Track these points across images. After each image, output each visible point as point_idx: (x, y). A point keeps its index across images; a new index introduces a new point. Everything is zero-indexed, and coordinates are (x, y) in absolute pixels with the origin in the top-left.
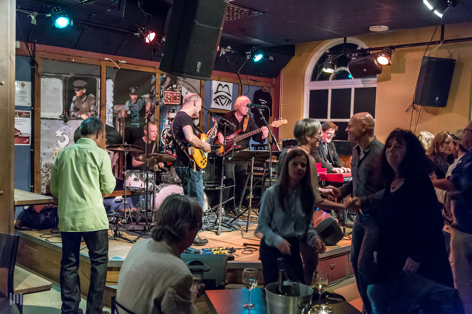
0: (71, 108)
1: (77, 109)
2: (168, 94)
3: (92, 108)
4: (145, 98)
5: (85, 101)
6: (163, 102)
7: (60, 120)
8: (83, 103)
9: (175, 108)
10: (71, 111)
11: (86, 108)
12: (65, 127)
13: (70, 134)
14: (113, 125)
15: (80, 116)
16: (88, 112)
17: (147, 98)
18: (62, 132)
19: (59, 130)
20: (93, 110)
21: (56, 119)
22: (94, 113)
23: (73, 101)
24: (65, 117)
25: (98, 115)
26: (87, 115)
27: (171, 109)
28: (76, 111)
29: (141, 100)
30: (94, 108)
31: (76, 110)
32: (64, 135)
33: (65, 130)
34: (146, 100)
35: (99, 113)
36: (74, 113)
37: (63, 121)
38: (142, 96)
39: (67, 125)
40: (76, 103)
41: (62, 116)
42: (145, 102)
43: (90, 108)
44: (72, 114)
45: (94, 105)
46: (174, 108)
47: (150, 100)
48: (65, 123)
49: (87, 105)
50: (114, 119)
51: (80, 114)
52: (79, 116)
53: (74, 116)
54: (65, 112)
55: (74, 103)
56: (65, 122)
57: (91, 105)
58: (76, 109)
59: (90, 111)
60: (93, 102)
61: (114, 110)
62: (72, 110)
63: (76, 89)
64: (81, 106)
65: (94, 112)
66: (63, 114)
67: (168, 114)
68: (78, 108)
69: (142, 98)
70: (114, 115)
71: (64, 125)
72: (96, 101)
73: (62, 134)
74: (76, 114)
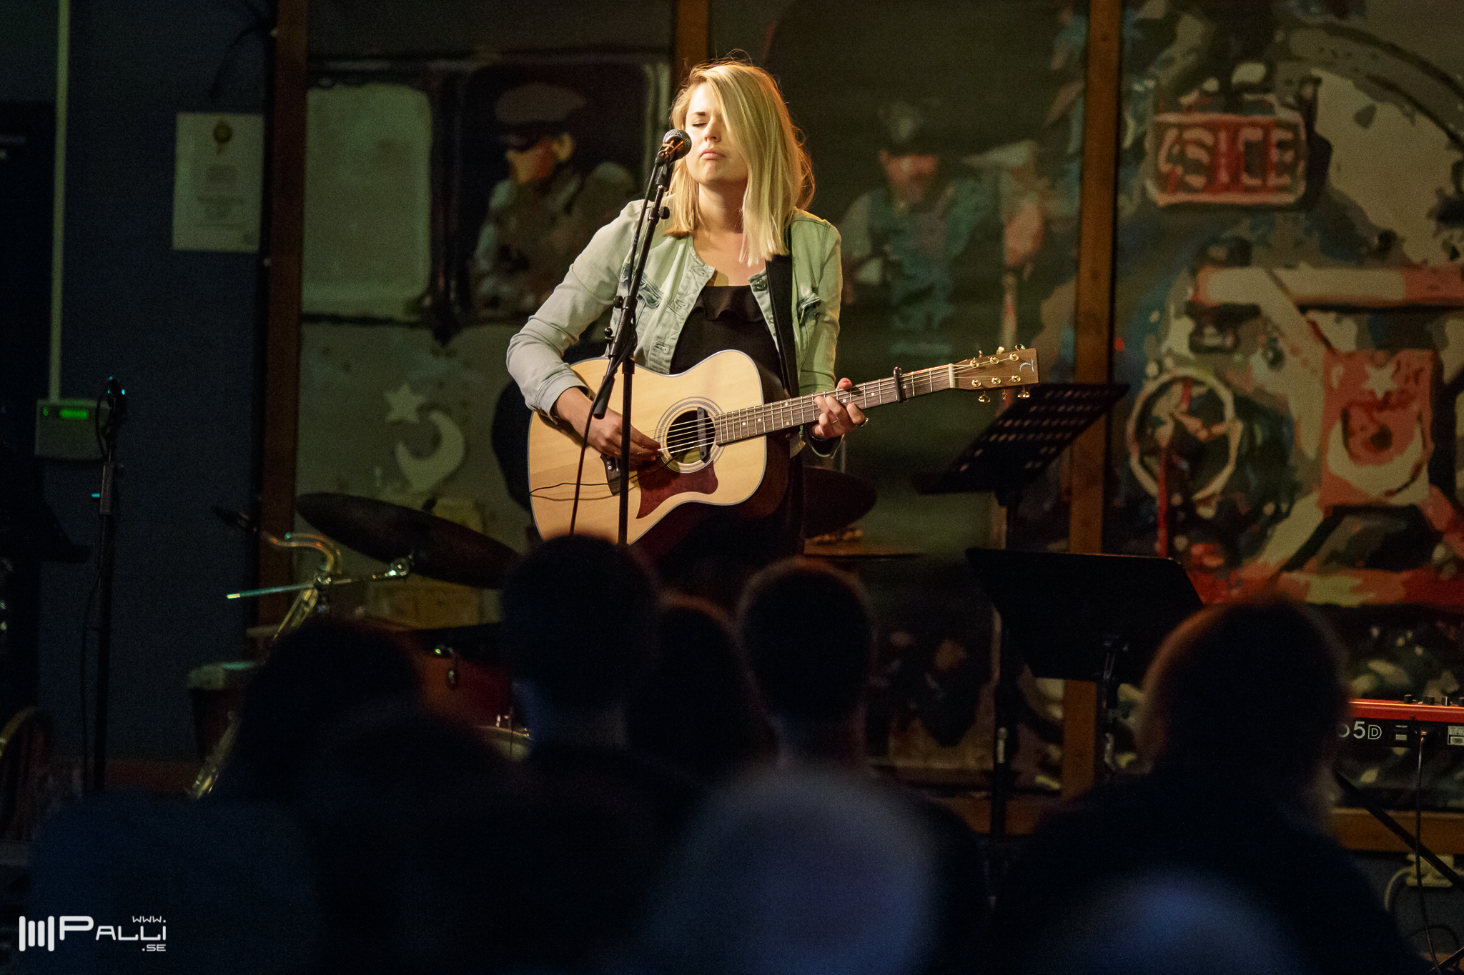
0: (479, 253)
1: (515, 256)
2: (1189, 135)
4: (998, 168)
6: (1144, 191)
7: (412, 326)
8: (553, 219)
9: (1253, 229)
10: (477, 272)
11: (572, 249)
12: (436, 366)
13: (468, 411)
17: (1017, 173)
18: (420, 399)
19: (405, 389)
21: (389, 322)
23: (492, 212)
24: (440, 308)
27: (1216, 241)
28: (510, 273)
29: (970, 183)
31: (509, 265)
32: (437, 417)
33: (441, 385)
34: (1008, 184)
36: (498, 285)
37: (426, 335)
38: (976, 161)
39: (450, 354)
40: (513, 223)
41: (427, 301)
42: (996, 196)
46: (1243, 230)
47: (1042, 183)
48: (438, 344)
49: (581, 234)
51: (532, 292)
52: (529, 302)
53: (494, 302)
54: (441, 282)
55: (499, 221)
56: (444, 334)
58: (511, 259)
62: (485, 265)
63: (513, 140)
64: (542, 243)
66: (432, 287)
67: (1194, 272)
68: (518, 252)
69: (974, 173)
71: (435, 353)
73: (424, 410)
74: (506, 289)
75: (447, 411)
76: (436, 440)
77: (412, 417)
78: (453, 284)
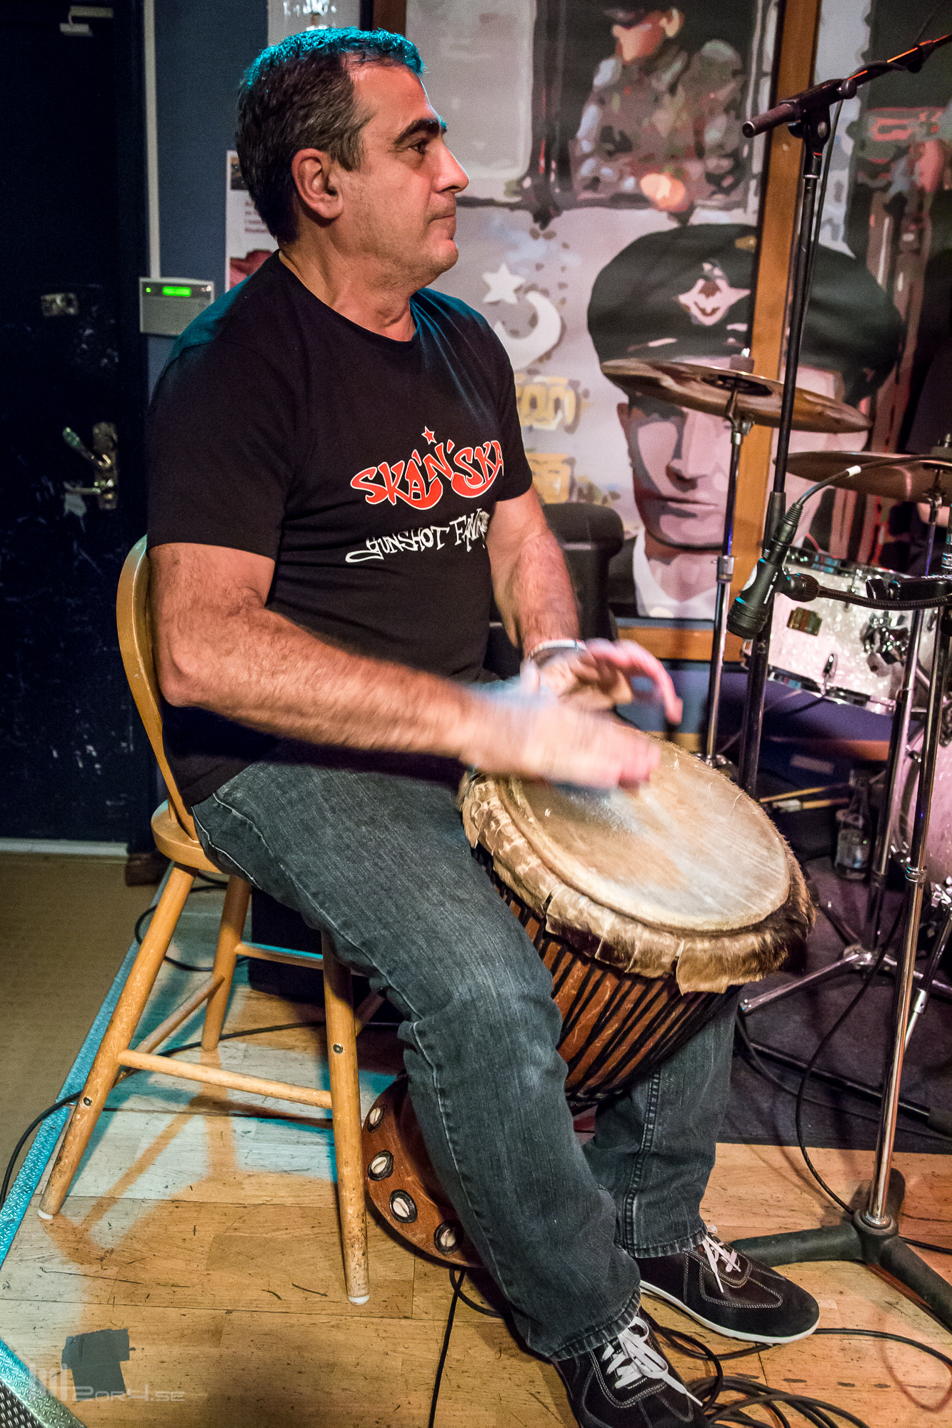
0: (581, 133)
1: (617, 138)
3: (713, 135)
5: (672, 89)
7: (513, 207)
8: (657, 100)
10: (578, 153)
11: (674, 131)
12: (535, 249)
13: (564, 293)
14: (848, 240)
15: (638, 184)
16: (688, 156)
18: (518, 281)
19: (504, 269)
20: (721, 146)
21: (491, 203)
22: (726, 164)
23: (595, 90)
24: (541, 189)
25: (754, 177)
26: (679, 175)
28: (610, 155)
30: (728, 130)
31: (610, 147)
32: (534, 298)
33: (539, 267)
35: (757, 167)
36: (598, 168)
37: (525, 217)
39: (550, 236)
40: (616, 103)
41: (527, 183)
43: (699, 132)
44: (586, 169)
45: (727, 111)
48: (537, 226)
49: (684, 116)
50: (860, 201)
51: (633, 174)
52: (629, 184)
53: (594, 183)
54: (542, 162)
55: (602, 102)
56: (543, 217)
57: (712, 112)
58: (613, 141)
59: (699, 152)
60: (724, 94)
61: (861, 145)
62: (586, 146)
63: (619, 14)
64: (645, 123)
65: (727, 156)
66: (533, 169)
68: (621, 133)
70: (862, 178)
71: (535, 235)
72: (744, 89)
73: (520, 291)
74: (607, 172)
75: (545, 293)
76: (533, 321)
77: (511, 299)
78: (554, 165)
